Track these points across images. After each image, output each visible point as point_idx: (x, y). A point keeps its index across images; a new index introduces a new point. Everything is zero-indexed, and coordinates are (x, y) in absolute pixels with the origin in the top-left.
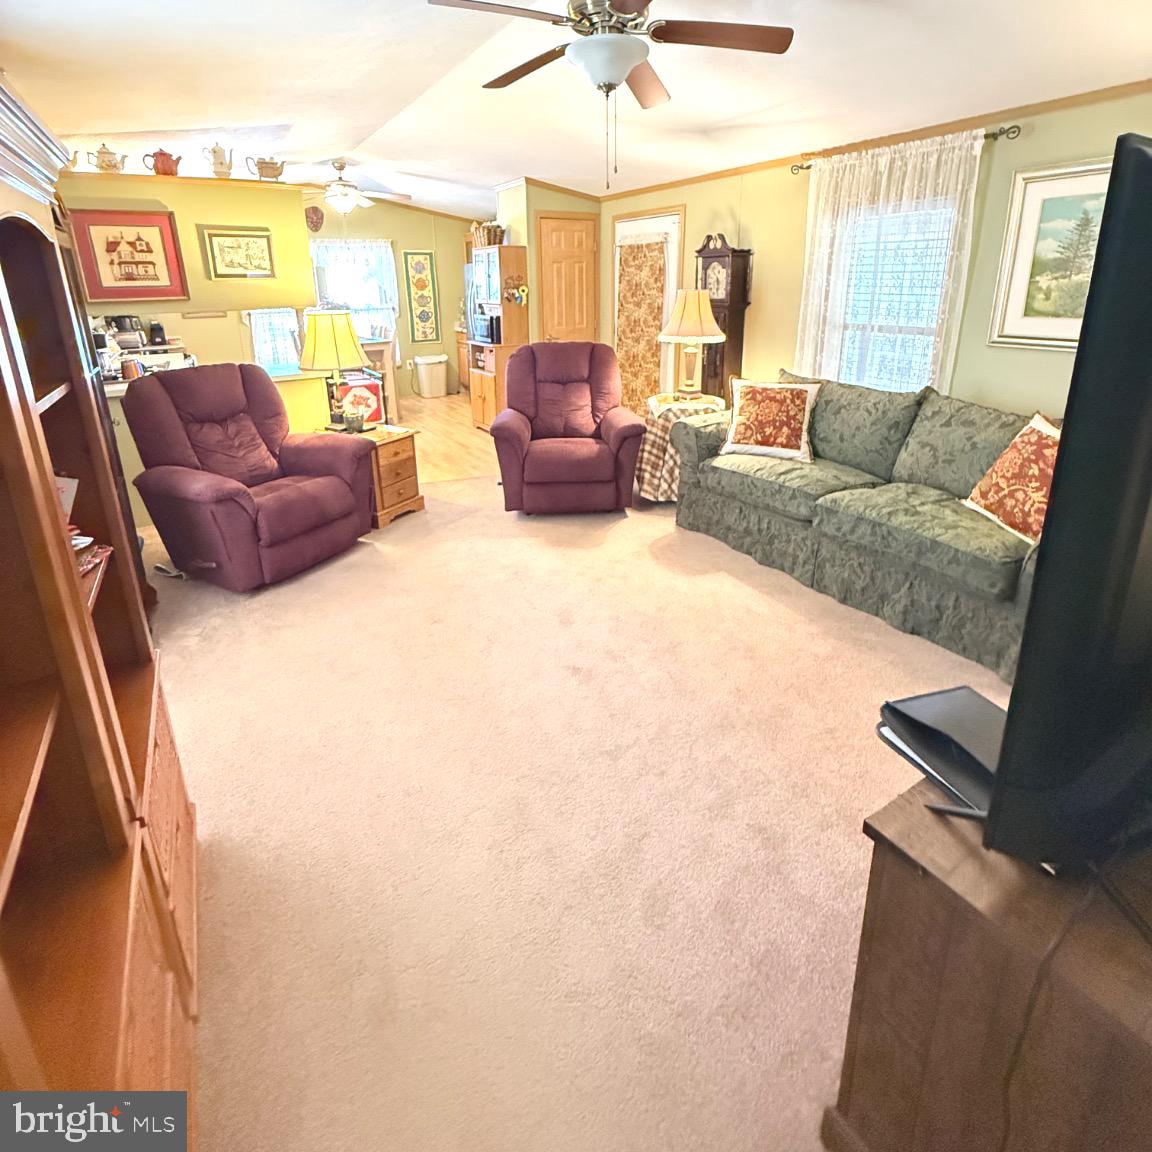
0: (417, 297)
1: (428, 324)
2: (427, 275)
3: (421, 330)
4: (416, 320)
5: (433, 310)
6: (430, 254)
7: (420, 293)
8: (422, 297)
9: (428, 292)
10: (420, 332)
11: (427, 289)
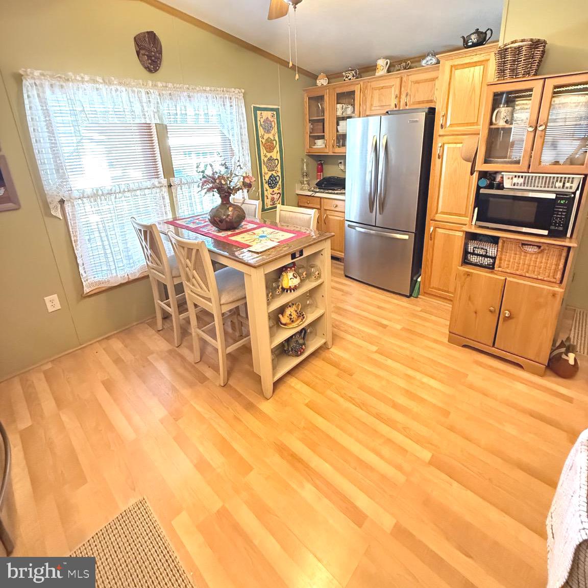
0: (266, 159)
1: (276, 190)
2: (273, 135)
3: (270, 196)
4: (266, 186)
5: (279, 174)
6: (277, 110)
7: (269, 155)
8: (270, 159)
9: (275, 154)
10: (269, 200)
11: (275, 150)
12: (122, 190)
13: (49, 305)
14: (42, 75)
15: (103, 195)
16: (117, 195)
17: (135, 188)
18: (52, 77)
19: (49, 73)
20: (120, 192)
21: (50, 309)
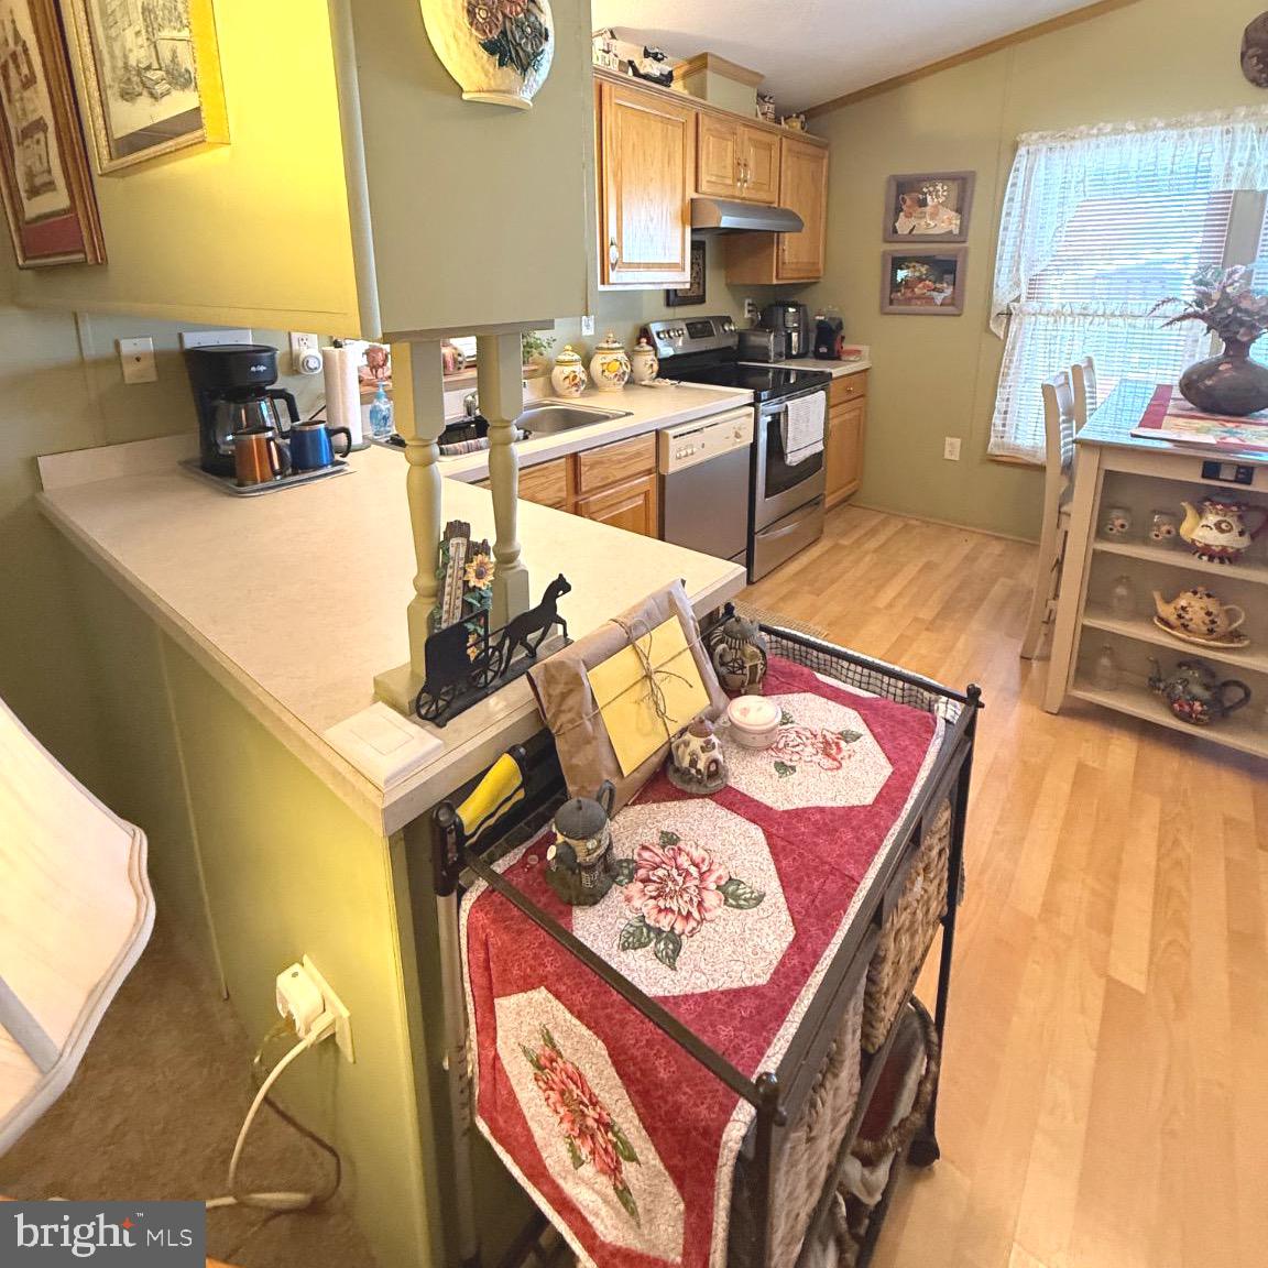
12: (1108, 312)
13: (947, 449)
14: (1042, 137)
15: (1072, 314)
16: (1097, 319)
17: (1136, 313)
18: (1052, 137)
19: (1050, 133)
20: (1103, 316)
21: (947, 456)
